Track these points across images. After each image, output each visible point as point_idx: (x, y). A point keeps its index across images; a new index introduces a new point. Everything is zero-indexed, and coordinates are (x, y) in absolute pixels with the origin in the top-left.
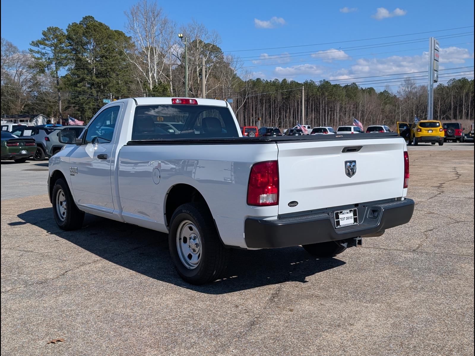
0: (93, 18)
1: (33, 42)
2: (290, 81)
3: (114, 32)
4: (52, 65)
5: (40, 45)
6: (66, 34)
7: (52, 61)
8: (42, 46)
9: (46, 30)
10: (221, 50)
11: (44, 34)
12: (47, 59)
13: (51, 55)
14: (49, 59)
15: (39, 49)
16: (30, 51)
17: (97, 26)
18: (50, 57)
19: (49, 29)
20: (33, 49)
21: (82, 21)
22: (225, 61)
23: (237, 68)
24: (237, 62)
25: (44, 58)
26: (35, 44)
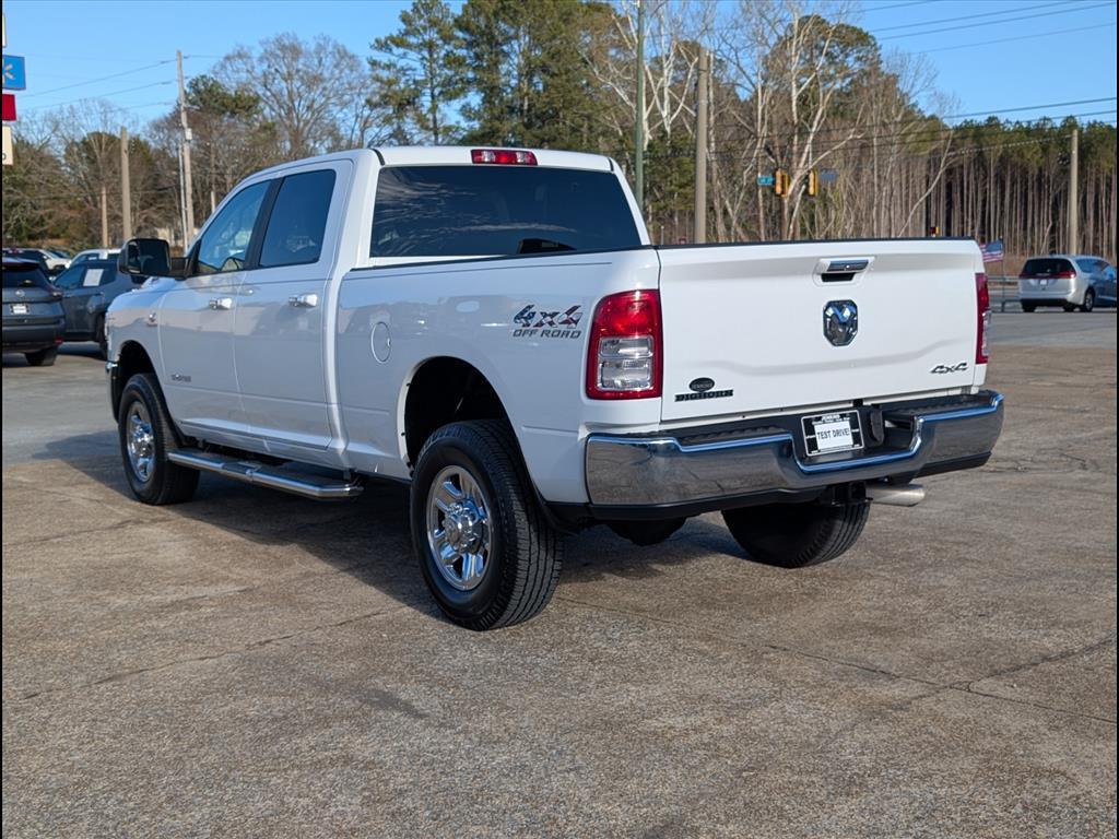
1: (377, 41)
2: (1085, 122)
4: (424, 98)
5: (395, 50)
6: (460, 15)
7: (424, 88)
8: (401, 51)
9: (409, 9)
10: (874, 39)
11: (405, 19)
12: (411, 82)
13: (420, 75)
14: (415, 82)
15: (393, 58)
16: (369, 63)
18: (418, 78)
19: (416, 9)
20: (378, 59)
22: (887, 71)
23: (914, 90)
24: (916, 73)
25: (403, 79)
26: (382, 45)
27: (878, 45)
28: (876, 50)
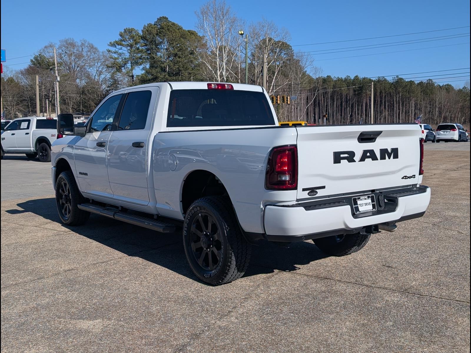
0: (167, 18)
1: (110, 43)
2: (362, 78)
3: (187, 32)
4: (128, 65)
5: (117, 46)
6: (141, 34)
7: (128, 61)
8: (120, 47)
9: (123, 31)
10: (291, 47)
11: (121, 35)
12: (123, 59)
13: (127, 55)
14: (125, 59)
15: (117, 50)
16: (108, 51)
17: (171, 26)
18: (126, 57)
19: (125, 31)
20: (110, 50)
21: (156, 22)
22: (296, 59)
23: (307, 65)
24: (307, 60)
25: (120, 58)
26: (113, 45)
27: (293, 49)
28: (292, 51)
